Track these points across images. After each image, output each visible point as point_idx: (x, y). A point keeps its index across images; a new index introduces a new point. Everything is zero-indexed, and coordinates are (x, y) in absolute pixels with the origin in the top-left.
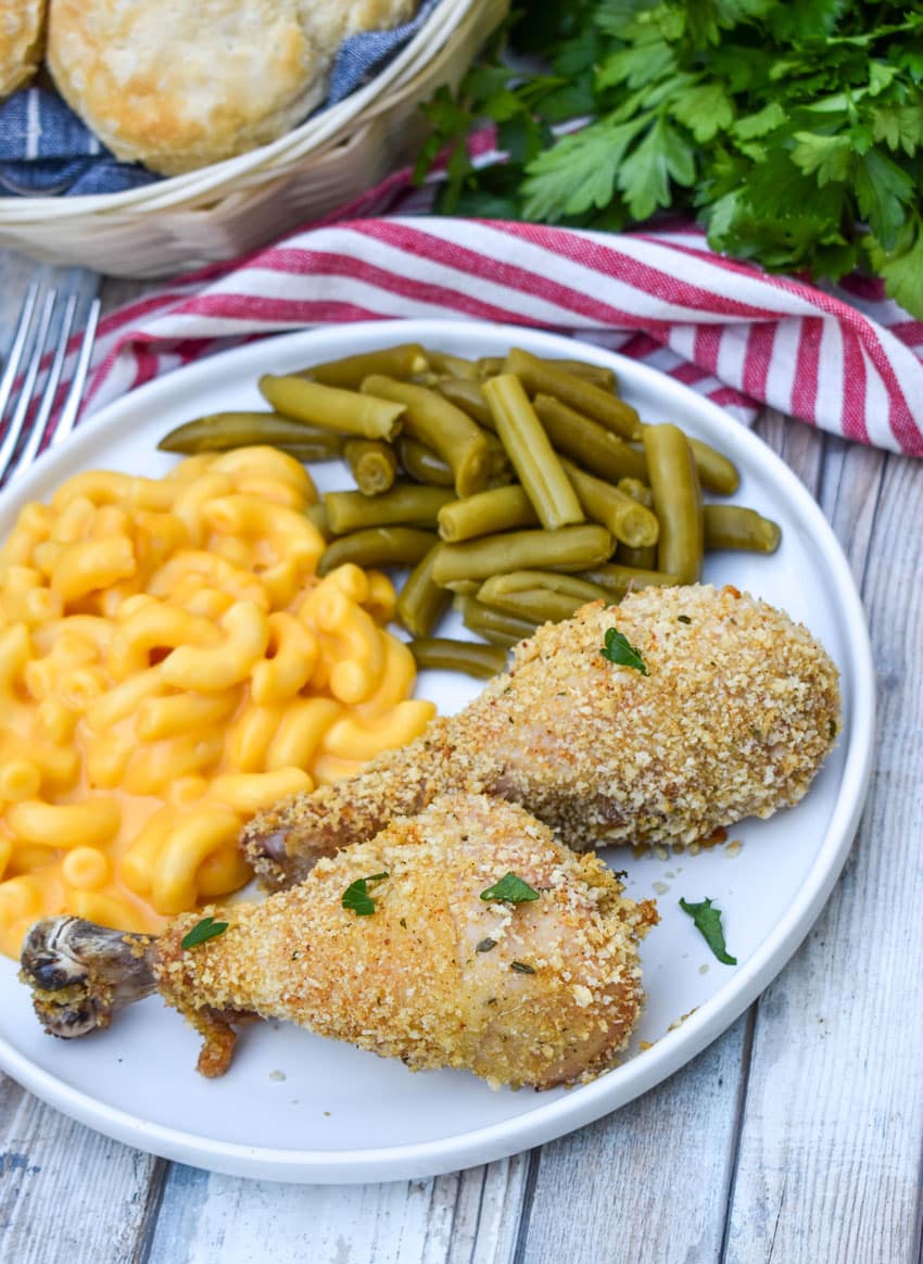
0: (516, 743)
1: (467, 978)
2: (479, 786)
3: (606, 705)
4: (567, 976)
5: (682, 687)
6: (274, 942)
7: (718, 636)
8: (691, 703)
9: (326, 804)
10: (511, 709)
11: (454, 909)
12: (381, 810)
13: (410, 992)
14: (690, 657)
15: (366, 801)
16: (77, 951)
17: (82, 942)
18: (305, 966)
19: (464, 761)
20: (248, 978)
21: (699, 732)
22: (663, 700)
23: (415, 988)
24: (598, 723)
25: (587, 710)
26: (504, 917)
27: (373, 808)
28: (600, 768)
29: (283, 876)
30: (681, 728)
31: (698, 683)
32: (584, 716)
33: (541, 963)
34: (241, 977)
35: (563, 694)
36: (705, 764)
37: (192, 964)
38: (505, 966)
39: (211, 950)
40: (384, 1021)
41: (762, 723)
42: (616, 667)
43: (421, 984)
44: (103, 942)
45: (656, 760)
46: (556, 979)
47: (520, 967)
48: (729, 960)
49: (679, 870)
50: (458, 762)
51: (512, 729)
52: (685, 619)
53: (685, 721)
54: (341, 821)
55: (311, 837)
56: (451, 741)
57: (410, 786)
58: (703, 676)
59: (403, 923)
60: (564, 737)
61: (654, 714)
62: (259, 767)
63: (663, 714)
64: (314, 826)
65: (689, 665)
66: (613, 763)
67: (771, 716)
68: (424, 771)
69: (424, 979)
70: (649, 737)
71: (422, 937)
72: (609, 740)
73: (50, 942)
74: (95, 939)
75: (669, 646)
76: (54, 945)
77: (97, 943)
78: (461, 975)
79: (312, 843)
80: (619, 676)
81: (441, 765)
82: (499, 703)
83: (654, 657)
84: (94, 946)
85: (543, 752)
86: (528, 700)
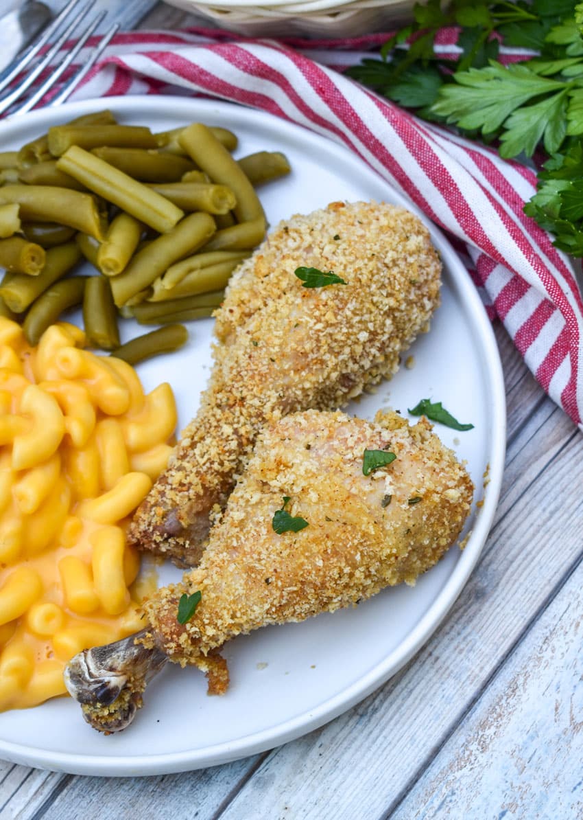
0: (285, 373)
1: (388, 527)
2: (277, 413)
3: (329, 317)
4: (439, 489)
5: (364, 279)
6: (242, 582)
7: (362, 236)
8: (374, 287)
9: (185, 482)
10: (268, 352)
11: (354, 491)
12: (222, 464)
13: (358, 557)
14: (357, 258)
15: (208, 464)
16: (112, 669)
17: (109, 662)
18: (280, 584)
19: (256, 402)
20: (238, 615)
21: (386, 301)
22: (358, 294)
23: (359, 554)
24: (329, 330)
25: (320, 326)
26: (384, 478)
27: (216, 466)
28: (341, 357)
29: (188, 542)
30: (374, 304)
31: (371, 271)
32: (319, 331)
33: (422, 491)
34: (233, 617)
35: (297, 325)
36: (395, 318)
37: (194, 629)
38: (405, 506)
39: (200, 613)
40: (347, 586)
41: (413, 274)
42: (319, 289)
43: (361, 548)
44: (122, 654)
45: (371, 333)
46: (435, 495)
47: (413, 501)
48: (470, 427)
49: (389, 394)
50: (252, 406)
51: (276, 366)
52: (337, 238)
53: (375, 299)
54: (203, 486)
55: (191, 508)
56: (238, 395)
57: (230, 438)
58: (371, 265)
59: (328, 520)
60: (312, 351)
61: (358, 306)
62: (102, 489)
63: (362, 302)
64: (190, 499)
65: (360, 264)
66: (347, 350)
67: (415, 267)
68: (231, 424)
69: (361, 544)
70: (360, 322)
71: (344, 521)
72: (340, 337)
73: (87, 675)
74: (115, 655)
75: (342, 259)
76: (91, 675)
77: (119, 657)
78: (383, 528)
79: (194, 511)
80: (325, 295)
81: (241, 414)
82: (255, 354)
83: (338, 271)
84: (119, 659)
85: (303, 369)
86: (277, 342)
